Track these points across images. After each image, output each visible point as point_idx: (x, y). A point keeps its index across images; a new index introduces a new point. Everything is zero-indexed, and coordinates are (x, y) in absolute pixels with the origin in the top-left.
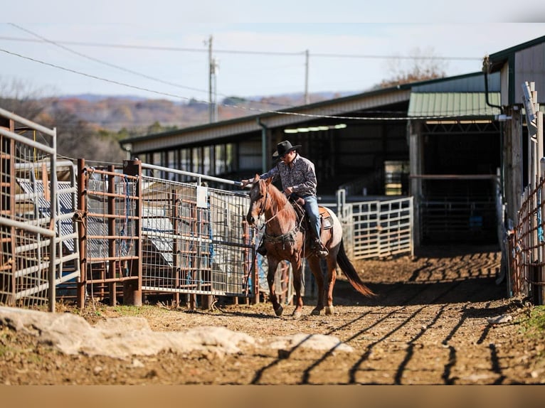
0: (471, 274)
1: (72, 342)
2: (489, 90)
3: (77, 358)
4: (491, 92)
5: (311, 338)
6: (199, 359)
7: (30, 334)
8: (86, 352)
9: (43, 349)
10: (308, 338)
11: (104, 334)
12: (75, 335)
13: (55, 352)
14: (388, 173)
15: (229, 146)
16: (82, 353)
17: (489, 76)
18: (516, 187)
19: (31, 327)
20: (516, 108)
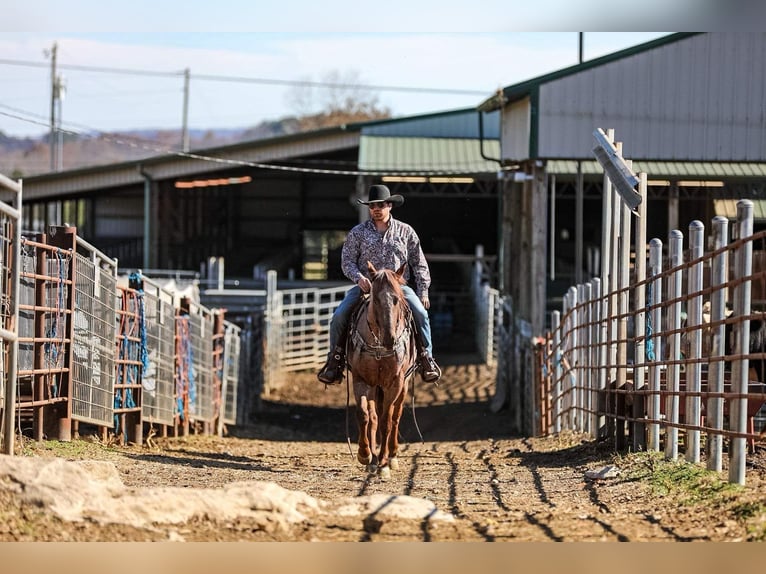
0: (451, 396)
1: (71, 503)
2: (486, 134)
3: (83, 528)
4: (489, 139)
5: (395, 500)
6: (254, 531)
7: (8, 489)
8: (95, 518)
9: (31, 512)
10: (390, 501)
11: (110, 491)
12: (74, 492)
13: (48, 517)
14: (309, 248)
15: (81, 205)
16: (89, 519)
17: (486, 117)
18: (537, 275)
19: (8, 479)
20: (539, 164)
